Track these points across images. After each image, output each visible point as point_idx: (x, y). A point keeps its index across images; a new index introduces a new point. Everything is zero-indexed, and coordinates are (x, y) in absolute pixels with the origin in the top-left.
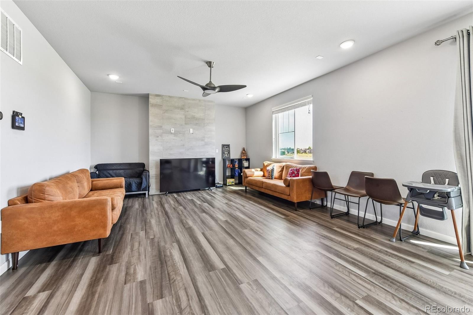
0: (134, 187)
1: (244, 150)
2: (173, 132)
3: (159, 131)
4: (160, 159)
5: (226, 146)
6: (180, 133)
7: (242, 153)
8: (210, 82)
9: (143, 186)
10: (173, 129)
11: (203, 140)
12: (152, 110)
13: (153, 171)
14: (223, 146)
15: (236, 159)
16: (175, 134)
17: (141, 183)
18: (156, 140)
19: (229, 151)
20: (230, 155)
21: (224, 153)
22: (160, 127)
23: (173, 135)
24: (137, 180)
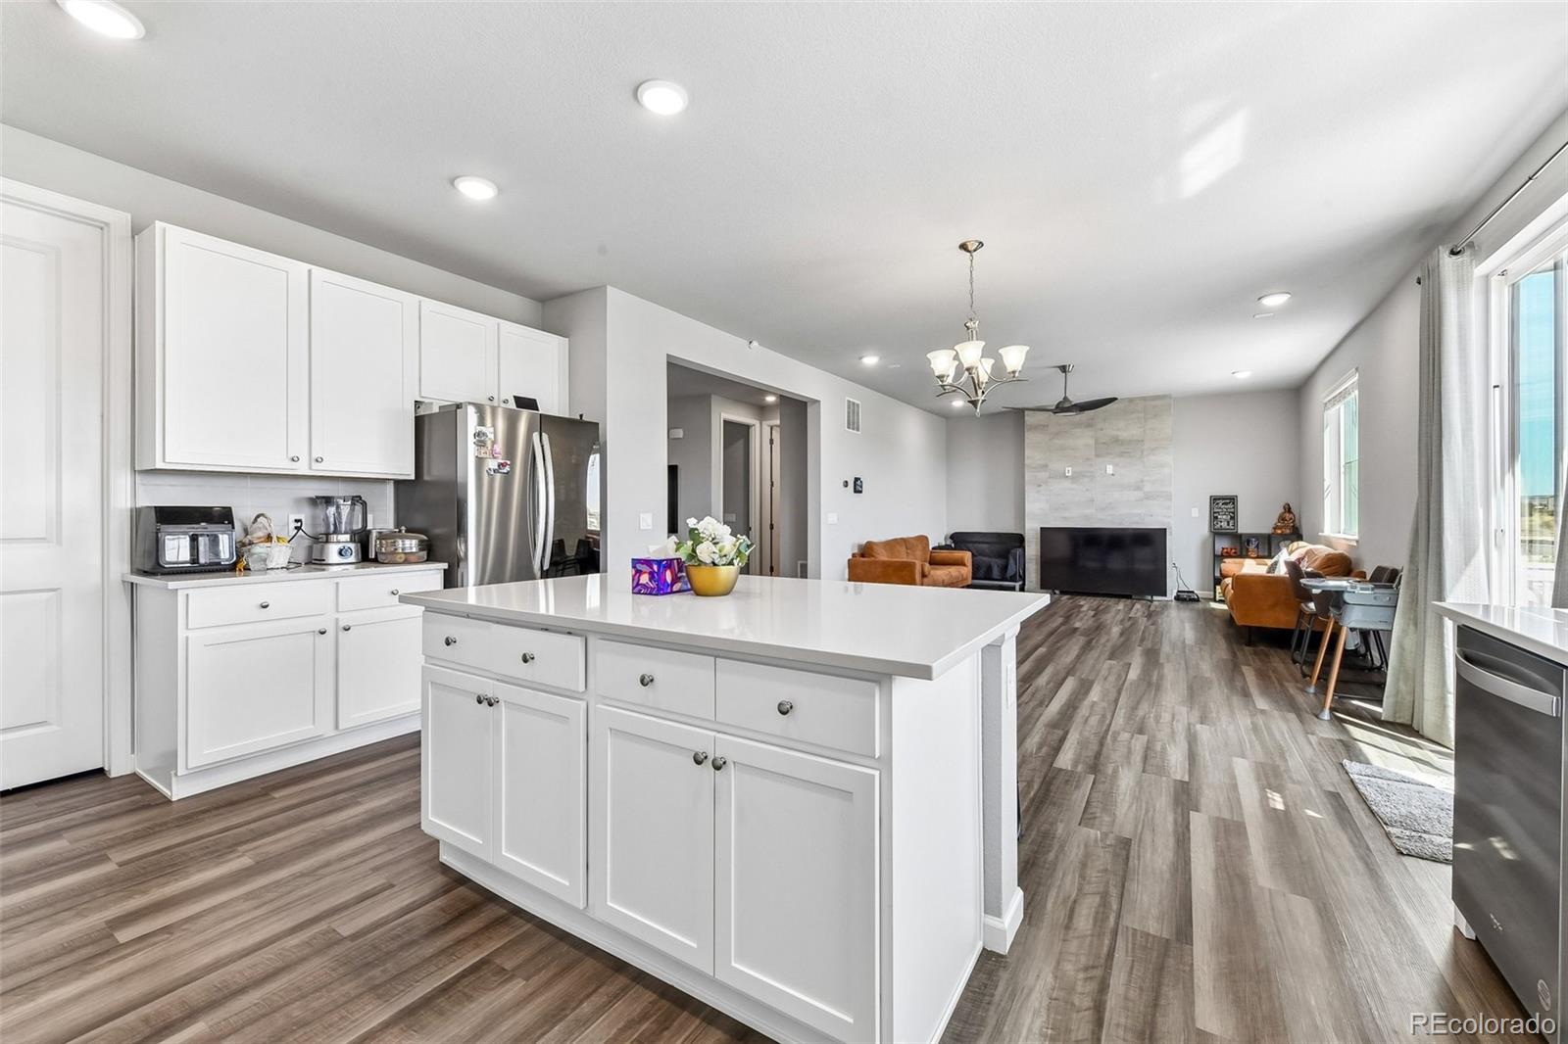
0: (996, 572)
1: (1288, 509)
2: (1070, 474)
3: (1043, 475)
4: (1041, 528)
5: (1224, 499)
6: (1084, 476)
7: (1282, 518)
8: (1065, 398)
9: (1010, 572)
10: (1070, 469)
11: (1138, 488)
12: (1030, 437)
13: (1032, 549)
14: (1214, 500)
15: (1257, 536)
16: (1074, 479)
17: (1005, 568)
18: (1038, 492)
19: (1233, 513)
20: (1235, 525)
21: (1217, 518)
22: (1045, 467)
23: (1070, 481)
24: (1000, 562)
